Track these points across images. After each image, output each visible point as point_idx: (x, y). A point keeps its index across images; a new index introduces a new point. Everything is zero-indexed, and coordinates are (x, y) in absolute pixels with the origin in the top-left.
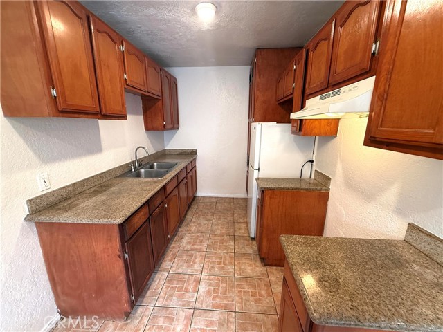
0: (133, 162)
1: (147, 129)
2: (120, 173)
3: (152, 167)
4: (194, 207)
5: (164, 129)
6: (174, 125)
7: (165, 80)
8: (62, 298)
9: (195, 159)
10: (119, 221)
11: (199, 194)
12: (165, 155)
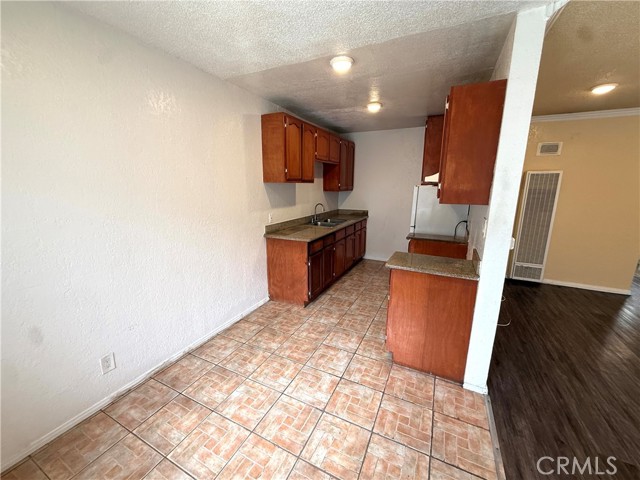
0: (313, 216)
1: (325, 189)
2: (304, 222)
3: (326, 221)
4: (360, 266)
5: (339, 189)
6: (349, 186)
7: (344, 149)
8: (272, 287)
9: (366, 220)
10: (308, 240)
11: (367, 256)
12: (338, 214)
